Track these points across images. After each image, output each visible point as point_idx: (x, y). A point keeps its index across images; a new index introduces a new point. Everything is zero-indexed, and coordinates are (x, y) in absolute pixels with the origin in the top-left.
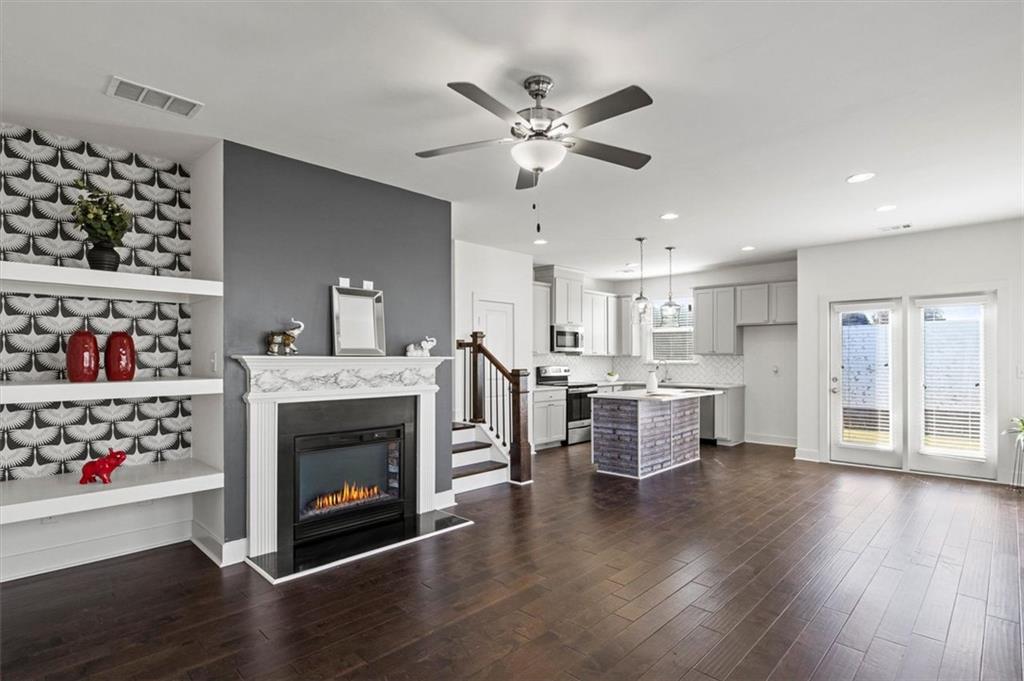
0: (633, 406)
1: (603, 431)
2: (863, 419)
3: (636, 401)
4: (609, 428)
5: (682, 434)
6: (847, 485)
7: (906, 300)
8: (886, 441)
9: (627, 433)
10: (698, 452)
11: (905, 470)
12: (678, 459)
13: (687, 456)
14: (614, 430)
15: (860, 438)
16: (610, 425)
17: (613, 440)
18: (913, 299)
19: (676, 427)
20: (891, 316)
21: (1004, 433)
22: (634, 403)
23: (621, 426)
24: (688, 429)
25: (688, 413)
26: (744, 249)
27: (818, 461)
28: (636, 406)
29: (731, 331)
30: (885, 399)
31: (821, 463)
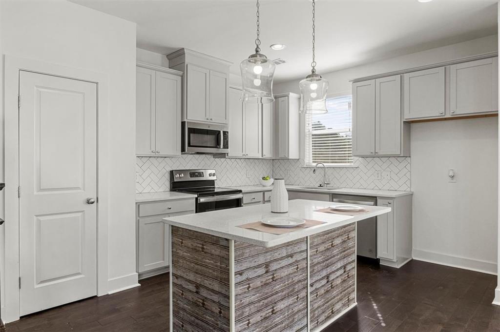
5: (328, 277)
10: (354, 295)
12: (322, 318)
13: (337, 307)
19: (319, 267)
24: (339, 265)
25: (338, 241)
29: (397, 128)
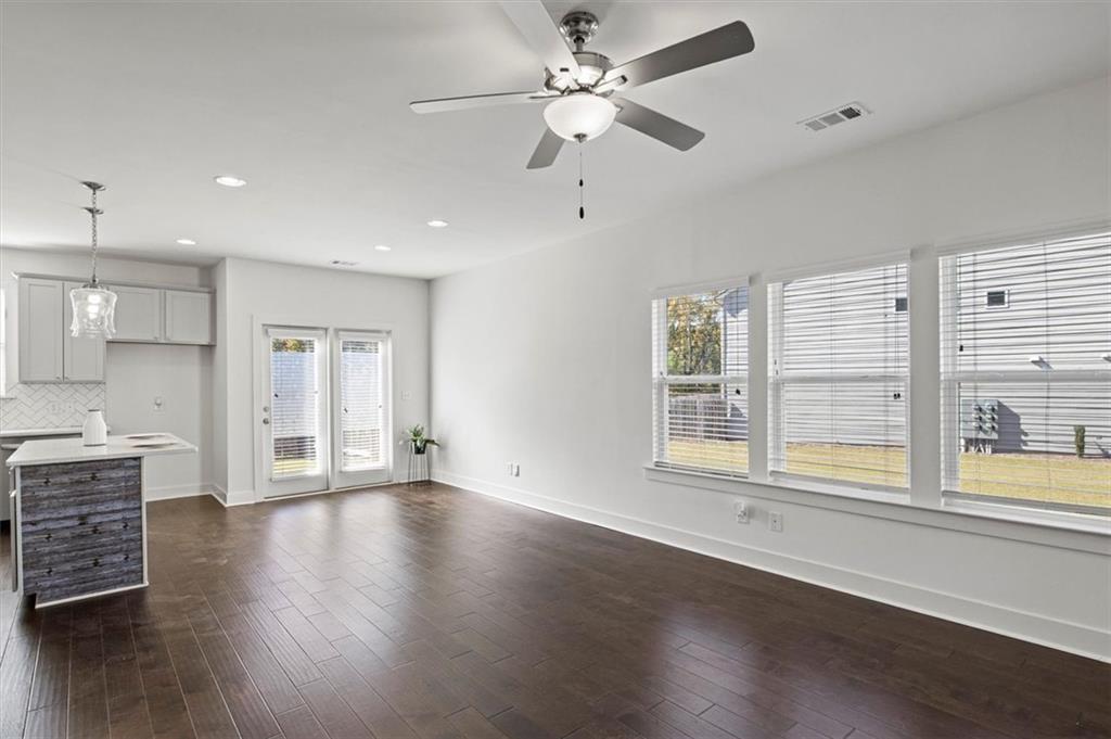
0: (133, 467)
1: (51, 525)
2: (295, 448)
3: (140, 458)
4: (71, 517)
6: (283, 519)
7: (331, 331)
8: (315, 467)
9: (118, 516)
11: (332, 490)
14: (83, 519)
15: (291, 467)
16: (71, 511)
17: (81, 536)
18: (337, 331)
20: (317, 345)
21: (401, 443)
22: (133, 463)
23: (101, 508)
26: (180, 241)
27: (253, 502)
28: (139, 467)
30: (313, 425)
31: (257, 504)
